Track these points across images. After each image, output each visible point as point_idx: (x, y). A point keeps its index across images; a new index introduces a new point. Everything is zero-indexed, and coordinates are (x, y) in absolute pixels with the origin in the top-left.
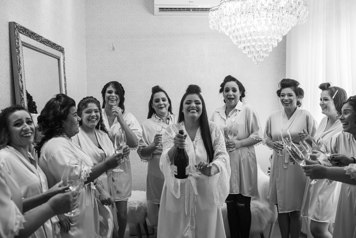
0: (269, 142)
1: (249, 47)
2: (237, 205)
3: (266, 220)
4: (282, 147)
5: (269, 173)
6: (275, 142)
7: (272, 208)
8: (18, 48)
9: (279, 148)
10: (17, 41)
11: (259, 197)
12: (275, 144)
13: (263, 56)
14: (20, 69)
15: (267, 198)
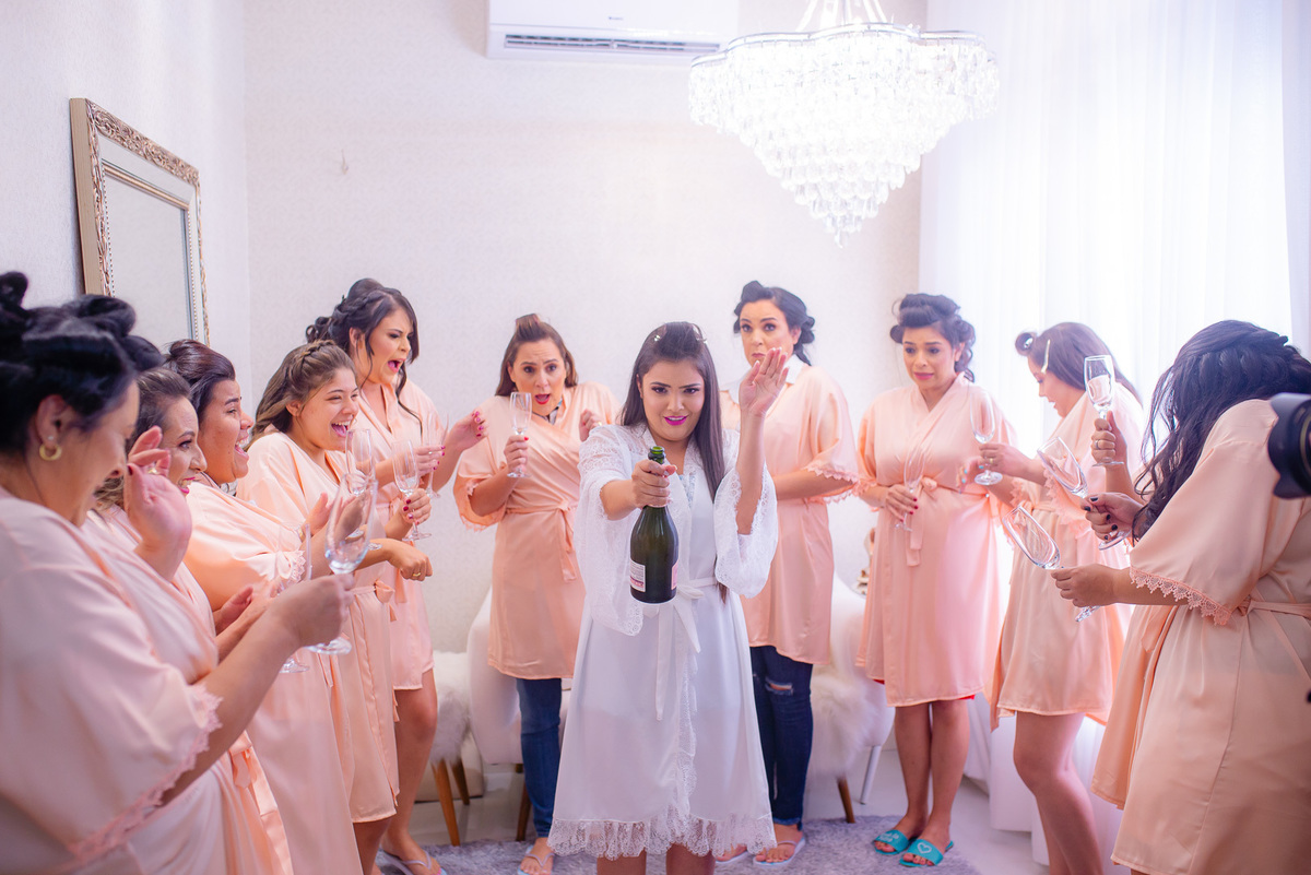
0: (866, 489)
1: (815, 187)
2: (769, 689)
3: (856, 735)
4: (915, 503)
5: (865, 589)
6: (890, 486)
7: (874, 699)
8: (96, 185)
9: (903, 507)
10: (94, 161)
11: (832, 664)
12: (890, 494)
13: (859, 218)
14: (102, 252)
15: (857, 664)
